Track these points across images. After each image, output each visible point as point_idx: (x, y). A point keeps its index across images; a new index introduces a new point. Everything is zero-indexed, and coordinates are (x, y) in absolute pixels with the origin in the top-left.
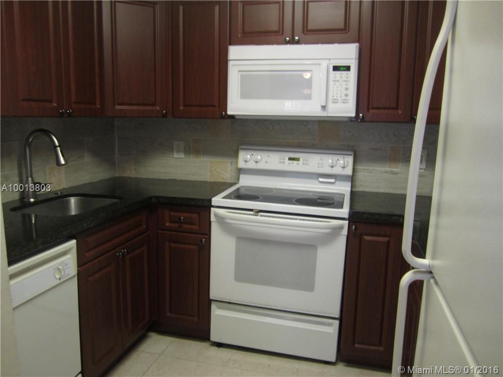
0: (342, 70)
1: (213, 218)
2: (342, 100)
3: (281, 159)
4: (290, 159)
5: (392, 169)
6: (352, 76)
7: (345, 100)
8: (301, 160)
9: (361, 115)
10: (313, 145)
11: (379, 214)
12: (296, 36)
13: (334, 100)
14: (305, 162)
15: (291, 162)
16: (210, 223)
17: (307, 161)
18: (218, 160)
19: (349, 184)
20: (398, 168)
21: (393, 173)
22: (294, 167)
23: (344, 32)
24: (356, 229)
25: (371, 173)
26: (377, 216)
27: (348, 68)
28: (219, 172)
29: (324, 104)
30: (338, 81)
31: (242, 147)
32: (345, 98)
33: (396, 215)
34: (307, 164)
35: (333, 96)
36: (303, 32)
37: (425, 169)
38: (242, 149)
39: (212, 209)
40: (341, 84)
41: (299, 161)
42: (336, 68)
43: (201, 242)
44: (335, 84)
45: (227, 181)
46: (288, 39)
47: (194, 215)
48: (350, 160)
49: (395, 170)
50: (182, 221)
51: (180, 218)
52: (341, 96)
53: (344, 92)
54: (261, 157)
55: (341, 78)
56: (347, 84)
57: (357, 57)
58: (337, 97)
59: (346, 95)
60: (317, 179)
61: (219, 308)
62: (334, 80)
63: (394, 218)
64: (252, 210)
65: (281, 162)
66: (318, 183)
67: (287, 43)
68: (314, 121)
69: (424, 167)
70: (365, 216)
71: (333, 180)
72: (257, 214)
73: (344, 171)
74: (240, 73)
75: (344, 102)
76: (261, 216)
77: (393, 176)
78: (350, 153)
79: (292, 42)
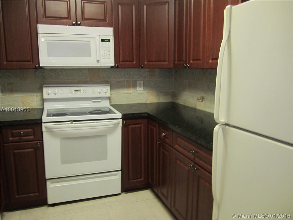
0: (106, 42)
1: (44, 130)
2: (107, 57)
3: (70, 91)
4: (75, 91)
5: (128, 92)
6: (111, 45)
7: (109, 57)
8: (82, 90)
9: (117, 65)
10: (86, 82)
11: (136, 114)
12: (79, 22)
13: (103, 57)
14: (85, 92)
15: (76, 92)
16: (42, 133)
17: (85, 91)
18: (27, 95)
19: (109, 101)
20: (131, 91)
21: (128, 94)
22: (78, 95)
23: (105, 21)
24: (126, 122)
25: (118, 94)
26: (135, 115)
27: (109, 41)
28: (28, 103)
29: (98, 60)
30: (104, 47)
31: (45, 86)
32: (109, 56)
33: (144, 113)
34: (85, 93)
35: (103, 55)
36: (82, 20)
37: (143, 90)
38: (44, 87)
39: (43, 124)
40: (106, 49)
41: (81, 91)
42: (103, 40)
43: (37, 145)
44: (103, 49)
45: (34, 108)
46: (74, 22)
47: (30, 130)
48: (108, 88)
49: (129, 92)
50: (22, 135)
51: (20, 133)
52: (107, 55)
53: (108, 53)
54: (58, 91)
55: (106, 45)
56: (109, 49)
57: (113, 35)
58: (104, 55)
59: (109, 55)
60: (91, 100)
61: (52, 183)
62: (103, 46)
63: (143, 114)
64: (69, 121)
65: (70, 93)
66: (92, 102)
67: (73, 25)
68: (85, 69)
69: (143, 89)
70: (130, 115)
71: (100, 100)
72: (72, 123)
73: (106, 94)
74: (46, 41)
75: (108, 58)
76: (75, 124)
77: (129, 95)
78: (108, 85)
79: (77, 24)
